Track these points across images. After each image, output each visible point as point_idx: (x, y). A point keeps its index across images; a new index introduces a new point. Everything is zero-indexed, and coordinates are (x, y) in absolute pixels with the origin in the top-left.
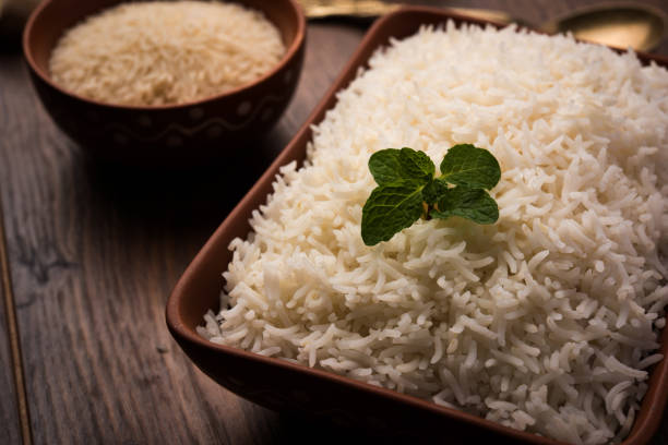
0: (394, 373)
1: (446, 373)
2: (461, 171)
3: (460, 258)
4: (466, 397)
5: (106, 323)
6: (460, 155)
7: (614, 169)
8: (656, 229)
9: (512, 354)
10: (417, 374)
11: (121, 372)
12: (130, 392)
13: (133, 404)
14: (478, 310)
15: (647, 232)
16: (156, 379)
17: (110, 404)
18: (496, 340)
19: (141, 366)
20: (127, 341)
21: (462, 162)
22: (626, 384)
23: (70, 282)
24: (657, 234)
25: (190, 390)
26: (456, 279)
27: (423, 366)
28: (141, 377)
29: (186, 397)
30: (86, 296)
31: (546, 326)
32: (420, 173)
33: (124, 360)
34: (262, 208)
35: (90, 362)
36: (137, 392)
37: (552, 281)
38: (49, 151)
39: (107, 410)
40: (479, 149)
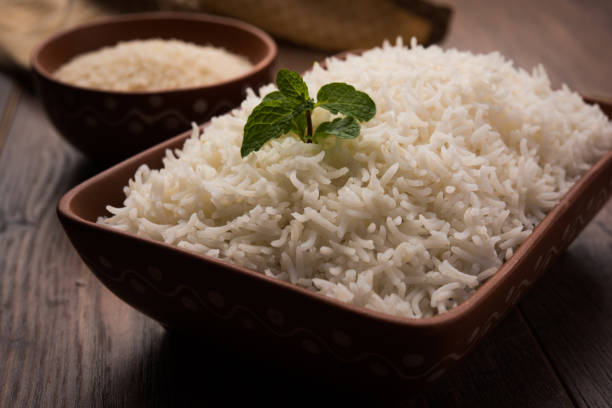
0: (238, 254)
1: (284, 256)
2: (336, 103)
3: (317, 166)
4: (298, 278)
5: (40, 263)
6: (339, 91)
7: (487, 127)
8: (524, 186)
9: (347, 245)
10: (259, 257)
11: (38, 294)
12: (38, 308)
13: (37, 317)
14: (324, 207)
15: (514, 186)
16: (65, 303)
17: (17, 313)
18: (336, 233)
19: (56, 292)
20: (52, 276)
21: (339, 97)
22: (456, 285)
23: (22, 236)
24: (524, 190)
25: (91, 312)
26: (311, 181)
27: (265, 250)
28: (52, 298)
29: (85, 316)
30: (32, 245)
31: (387, 228)
32: (294, 93)
33: (43, 286)
34: (177, 152)
35: (13, 285)
36: (44, 309)
37: (400, 193)
38: (46, 155)
39: (12, 317)
40: (359, 92)
